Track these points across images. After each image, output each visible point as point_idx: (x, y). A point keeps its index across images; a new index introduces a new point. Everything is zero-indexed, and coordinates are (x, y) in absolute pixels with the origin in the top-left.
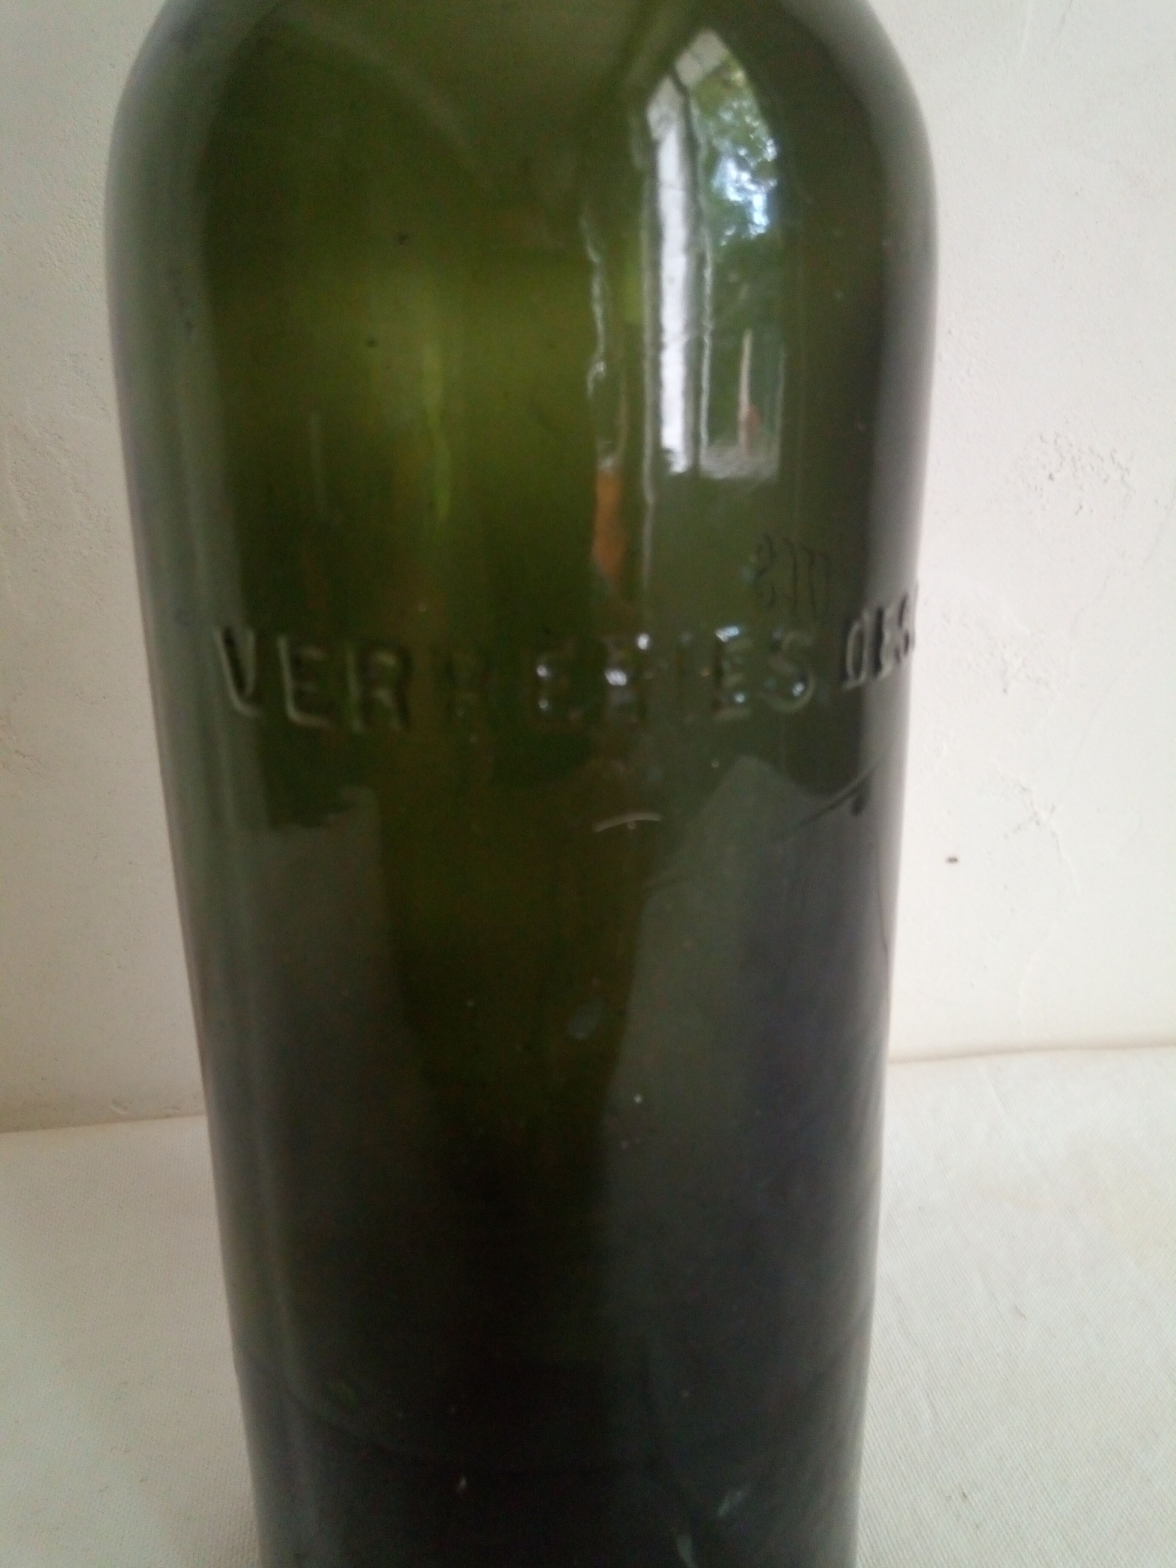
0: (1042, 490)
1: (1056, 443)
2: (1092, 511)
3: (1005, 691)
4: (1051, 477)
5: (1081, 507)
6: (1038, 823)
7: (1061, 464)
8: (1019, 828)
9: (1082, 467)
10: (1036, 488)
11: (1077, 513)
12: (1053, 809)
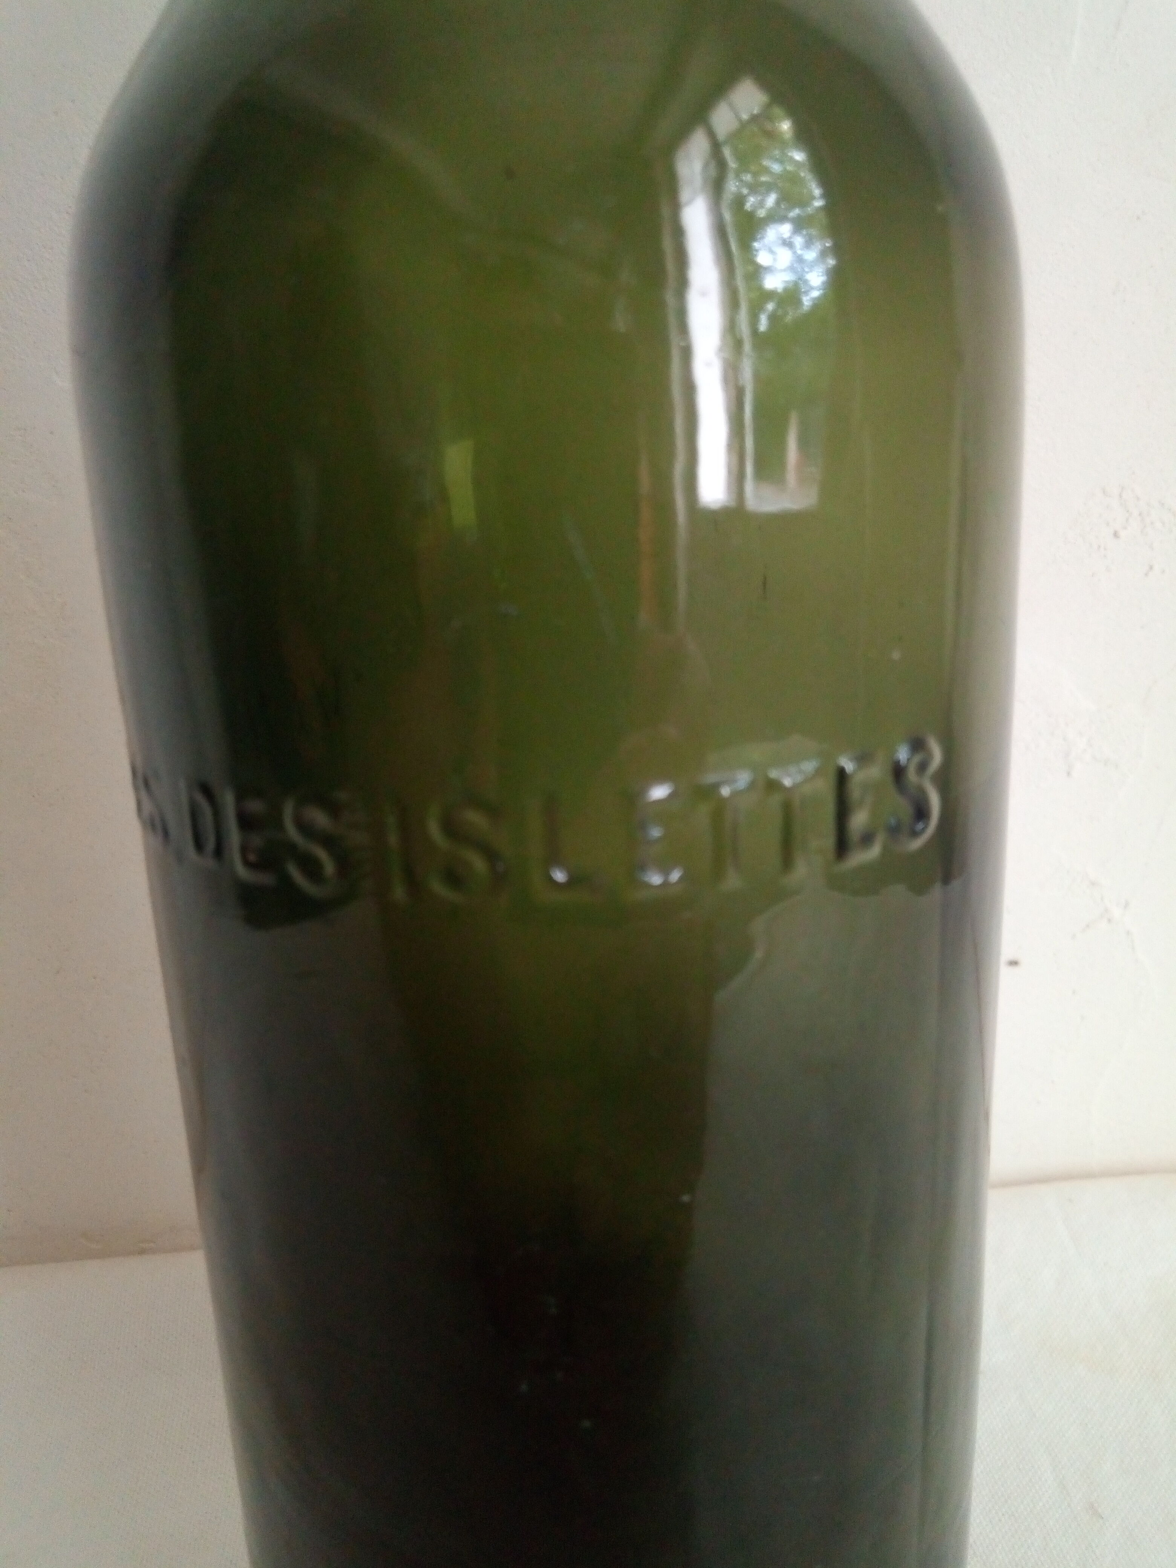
0: (1105, 549)
1: (1120, 496)
2: (1163, 572)
3: (1069, 774)
4: (1116, 535)
5: (1151, 568)
6: (1109, 921)
7: (1127, 520)
8: (1088, 926)
9: (1152, 523)
10: (1099, 547)
11: (1146, 575)
12: (1127, 905)
